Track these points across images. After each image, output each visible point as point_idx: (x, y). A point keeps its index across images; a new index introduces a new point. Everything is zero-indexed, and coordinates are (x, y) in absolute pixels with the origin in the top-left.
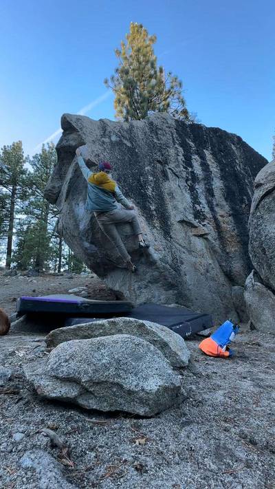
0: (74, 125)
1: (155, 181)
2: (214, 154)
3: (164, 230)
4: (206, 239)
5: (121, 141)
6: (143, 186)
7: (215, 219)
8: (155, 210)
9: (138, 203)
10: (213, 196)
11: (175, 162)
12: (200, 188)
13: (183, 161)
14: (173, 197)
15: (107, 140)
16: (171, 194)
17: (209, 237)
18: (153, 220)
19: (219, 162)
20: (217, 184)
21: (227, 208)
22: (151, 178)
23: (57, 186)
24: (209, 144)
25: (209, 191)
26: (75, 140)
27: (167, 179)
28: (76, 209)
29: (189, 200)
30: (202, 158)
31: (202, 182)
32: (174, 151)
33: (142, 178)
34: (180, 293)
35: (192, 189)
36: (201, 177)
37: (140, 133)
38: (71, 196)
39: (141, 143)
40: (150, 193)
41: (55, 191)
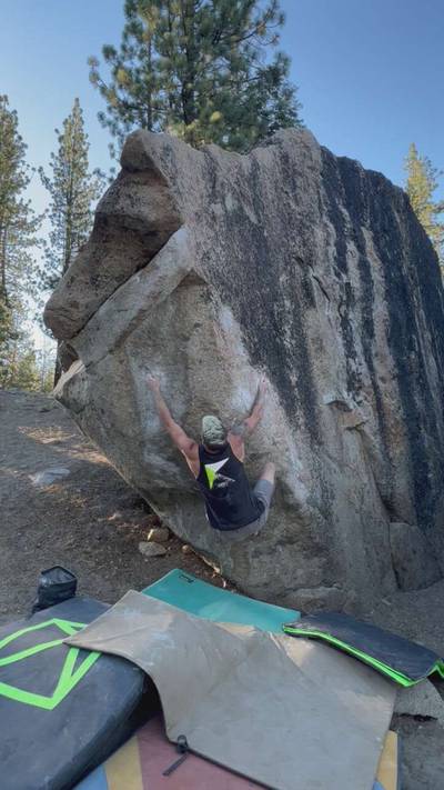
0: (159, 165)
1: (294, 311)
2: (376, 240)
3: (310, 430)
4: (362, 433)
5: (241, 209)
6: (277, 328)
7: (375, 387)
8: (297, 384)
9: (274, 373)
10: (372, 335)
11: (324, 261)
12: (355, 317)
13: (335, 258)
14: (321, 348)
15: (217, 209)
16: (318, 340)
17: (366, 429)
18: (295, 411)
19: (383, 258)
20: (380, 309)
21: (390, 361)
22: (288, 304)
23: (82, 302)
24: (367, 212)
25: (368, 325)
26: (156, 205)
27: (312, 303)
28: (141, 378)
29: (342, 350)
30: (361, 248)
31: (359, 306)
32: (322, 235)
33: (275, 307)
34: (330, 562)
35: (345, 322)
36: (358, 294)
37: (269, 185)
38: (128, 346)
39: (271, 212)
40: (288, 342)
41: (78, 314)
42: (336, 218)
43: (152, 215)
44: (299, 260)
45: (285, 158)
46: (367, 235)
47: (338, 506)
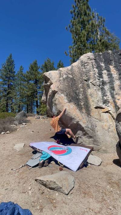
0: (48, 77)
3: (87, 113)
5: (68, 76)
6: (77, 95)
8: (83, 105)
9: (76, 103)
10: (114, 90)
12: (107, 87)
15: (61, 78)
17: (111, 112)
18: (82, 110)
22: (82, 90)
33: (77, 91)
37: (76, 69)
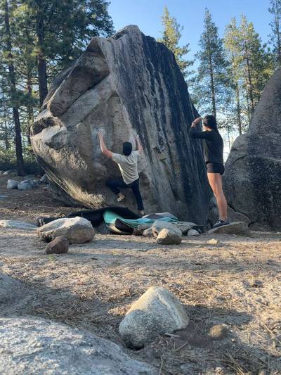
1: (140, 109)
2: (164, 78)
4: (164, 163)
7: (168, 145)
13: (151, 86)
14: (150, 125)
16: (149, 122)
19: (167, 87)
20: (168, 110)
21: (173, 134)
24: (159, 65)
25: (164, 117)
26: (101, 66)
27: (145, 106)
28: (94, 132)
29: (156, 128)
30: (159, 82)
31: (160, 109)
32: (146, 76)
34: (159, 207)
35: (156, 116)
36: (159, 103)
38: (89, 119)
39: (129, 66)
40: (140, 122)
41: (64, 106)
42: (149, 67)
43: (99, 69)
44: (139, 87)
45: (130, 40)
46: (161, 75)
47: (160, 187)
